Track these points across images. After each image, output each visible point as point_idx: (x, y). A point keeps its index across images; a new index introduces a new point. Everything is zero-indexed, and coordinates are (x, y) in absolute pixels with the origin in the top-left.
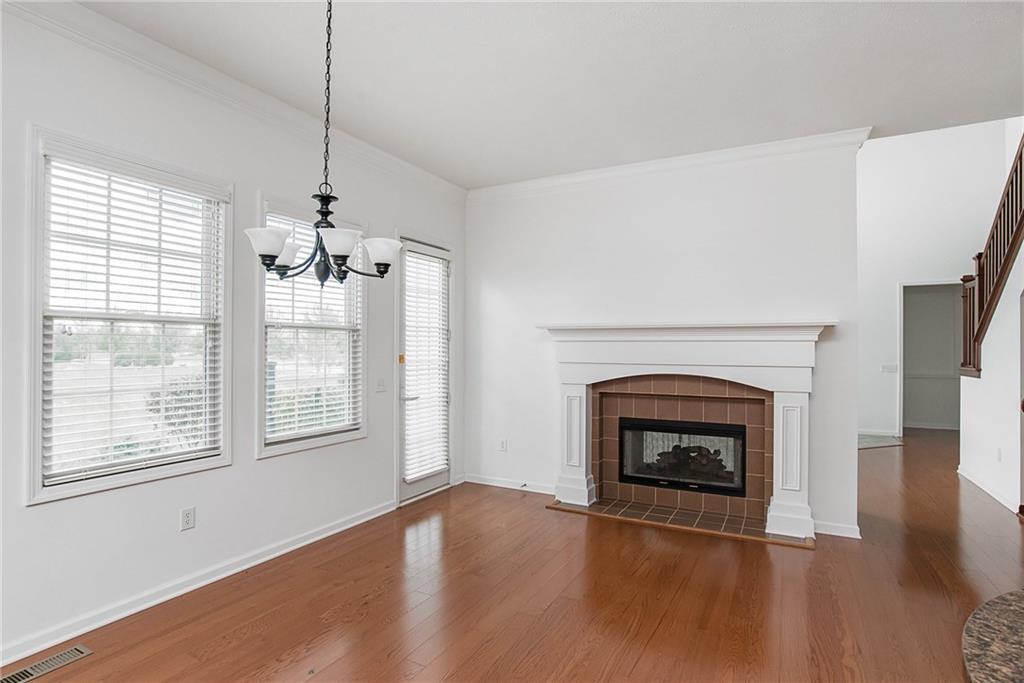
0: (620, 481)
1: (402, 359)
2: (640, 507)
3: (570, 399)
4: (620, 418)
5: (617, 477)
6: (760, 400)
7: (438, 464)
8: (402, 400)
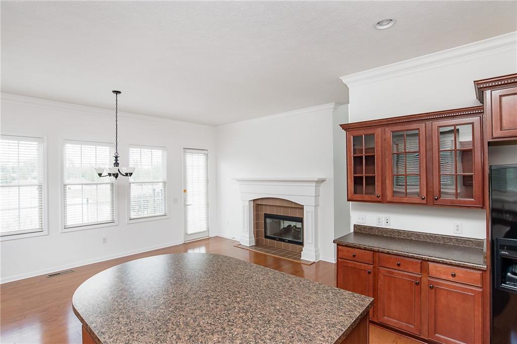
0: (265, 238)
1: (185, 191)
2: (271, 247)
3: (244, 206)
4: (265, 214)
5: (264, 236)
6: (301, 208)
7: (204, 229)
8: (186, 205)
